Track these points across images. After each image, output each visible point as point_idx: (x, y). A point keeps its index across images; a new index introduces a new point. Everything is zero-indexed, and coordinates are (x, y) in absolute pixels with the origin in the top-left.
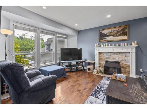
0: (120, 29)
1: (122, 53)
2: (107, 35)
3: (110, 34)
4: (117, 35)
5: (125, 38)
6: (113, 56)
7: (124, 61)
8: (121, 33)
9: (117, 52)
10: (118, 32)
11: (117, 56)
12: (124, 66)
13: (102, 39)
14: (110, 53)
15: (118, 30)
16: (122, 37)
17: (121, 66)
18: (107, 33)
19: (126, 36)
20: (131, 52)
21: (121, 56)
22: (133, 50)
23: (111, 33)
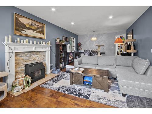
0: (40, 25)
2: (27, 26)
3: (31, 27)
4: (37, 31)
6: (33, 56)
10: (38, 28)
13: (20, 32)
15: (38, 25)
18: (28, 24)
23: (31, 25)
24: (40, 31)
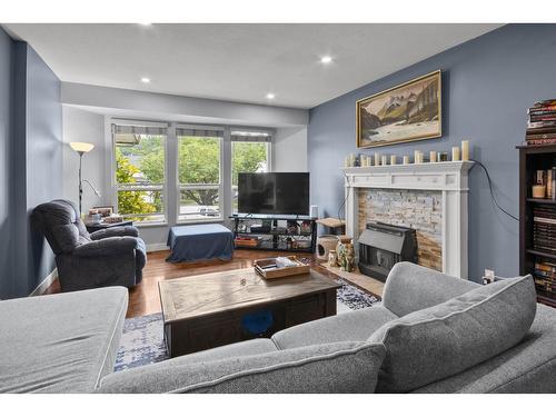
0: (418, 92)
1: (421, 191)
2: (381, 118)
3: (389, 115)
4: (408, 119)
5: (433, 127)
6: (398, 204)
7: (429, 229)
8: (421, 107)
9: (409, 191)
10: (410, 105)
11: (408, 205)
12: (429, 249)
13: (368, 138)
14: (387, 193)
15: (412, 95)
16: (423, 124)
17: (419, 247)
18: (382, 111)
19: (437, 119)
20: (447, 191)
21: (419, 207)
22: (452, 182)
23: (390, 110)
24: (418, 113)
